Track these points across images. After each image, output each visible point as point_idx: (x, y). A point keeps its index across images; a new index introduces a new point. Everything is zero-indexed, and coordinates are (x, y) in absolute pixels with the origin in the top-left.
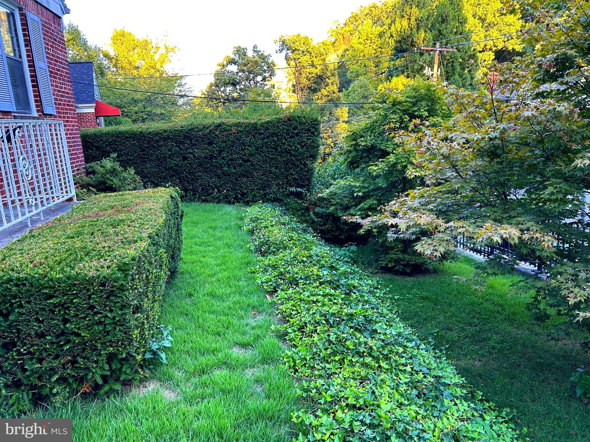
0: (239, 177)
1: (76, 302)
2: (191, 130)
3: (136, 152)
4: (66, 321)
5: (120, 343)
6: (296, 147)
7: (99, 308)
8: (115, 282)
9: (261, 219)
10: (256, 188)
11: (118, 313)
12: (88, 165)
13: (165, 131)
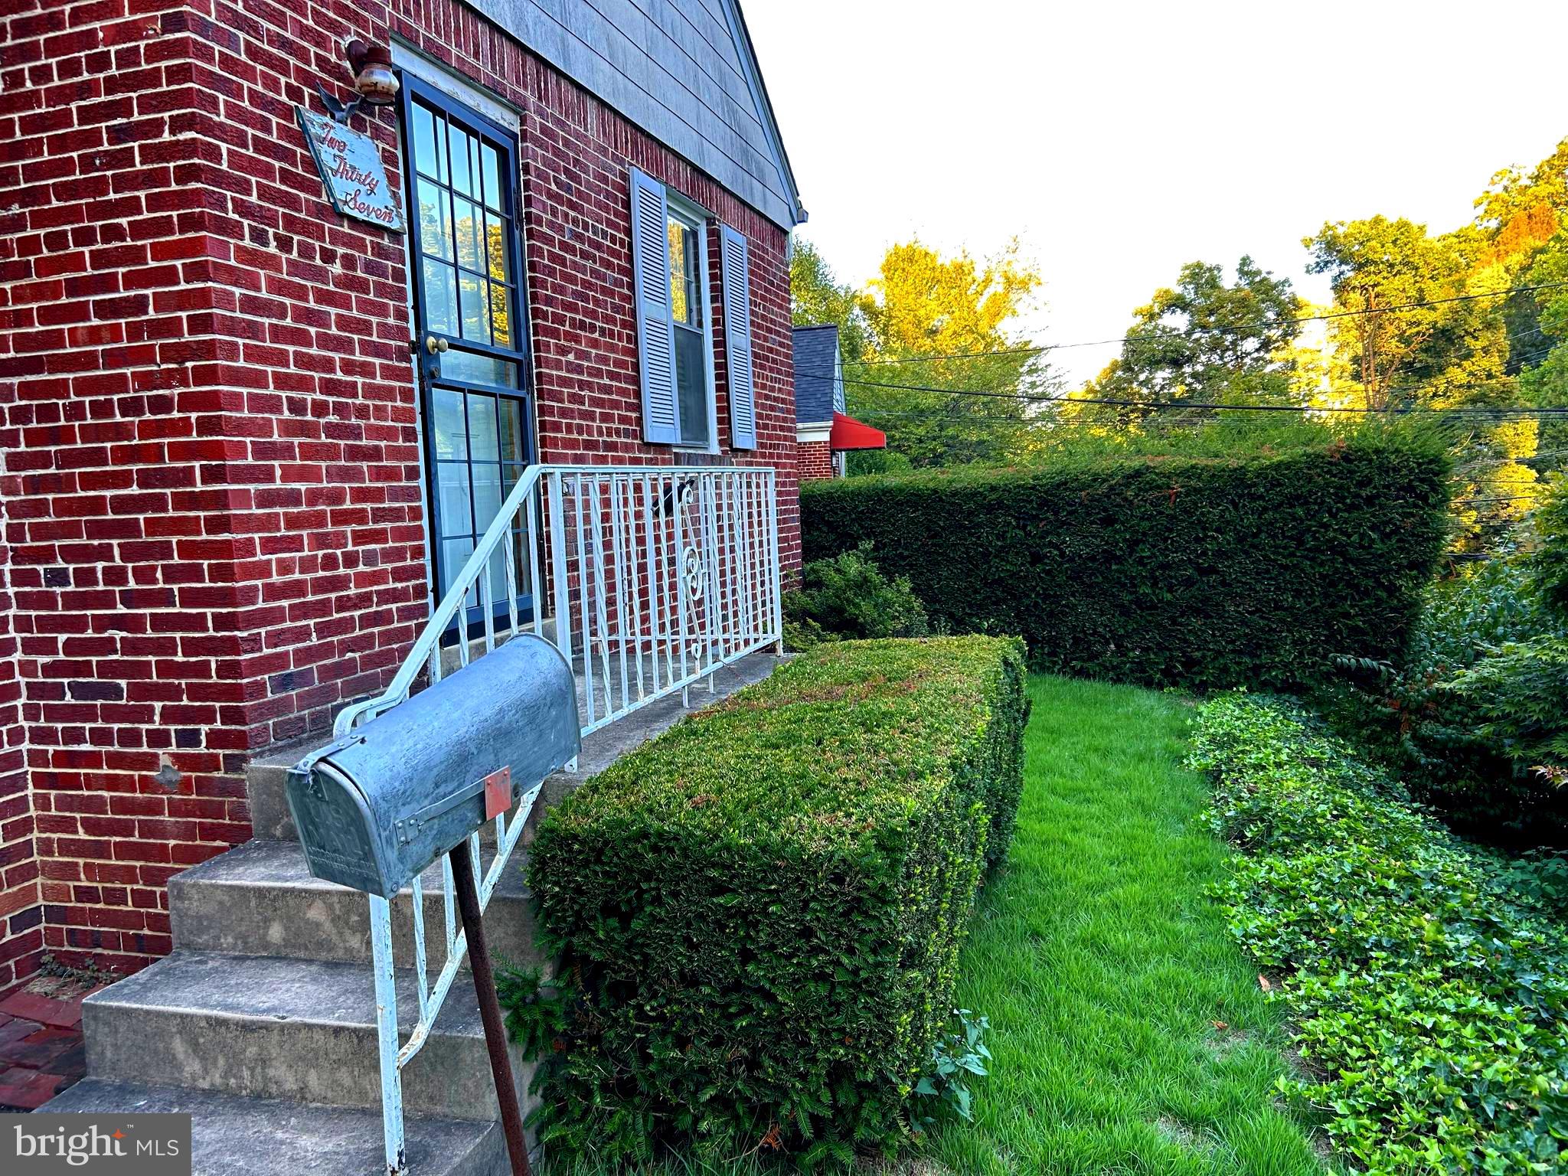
0: (1182, 616)
1: (773, 913)
2: (1059, 485)
3: (917, 539)
4: (747, 957)
5: (863, 1040)
6: (1362, 536)
7: (823, 938)
8: (867, 877)
9: (1245, 742)
10: (1230, 647)
11: (865, 960)
12: (808, 567)
13: (993, 489)
